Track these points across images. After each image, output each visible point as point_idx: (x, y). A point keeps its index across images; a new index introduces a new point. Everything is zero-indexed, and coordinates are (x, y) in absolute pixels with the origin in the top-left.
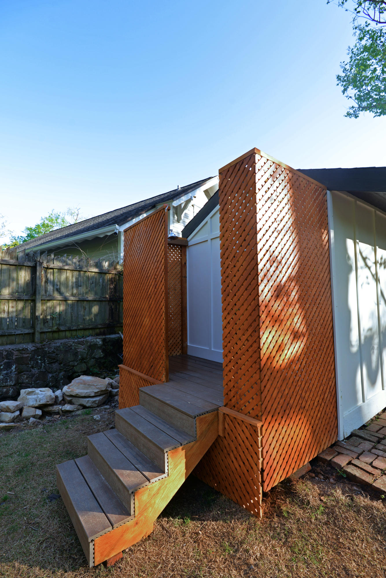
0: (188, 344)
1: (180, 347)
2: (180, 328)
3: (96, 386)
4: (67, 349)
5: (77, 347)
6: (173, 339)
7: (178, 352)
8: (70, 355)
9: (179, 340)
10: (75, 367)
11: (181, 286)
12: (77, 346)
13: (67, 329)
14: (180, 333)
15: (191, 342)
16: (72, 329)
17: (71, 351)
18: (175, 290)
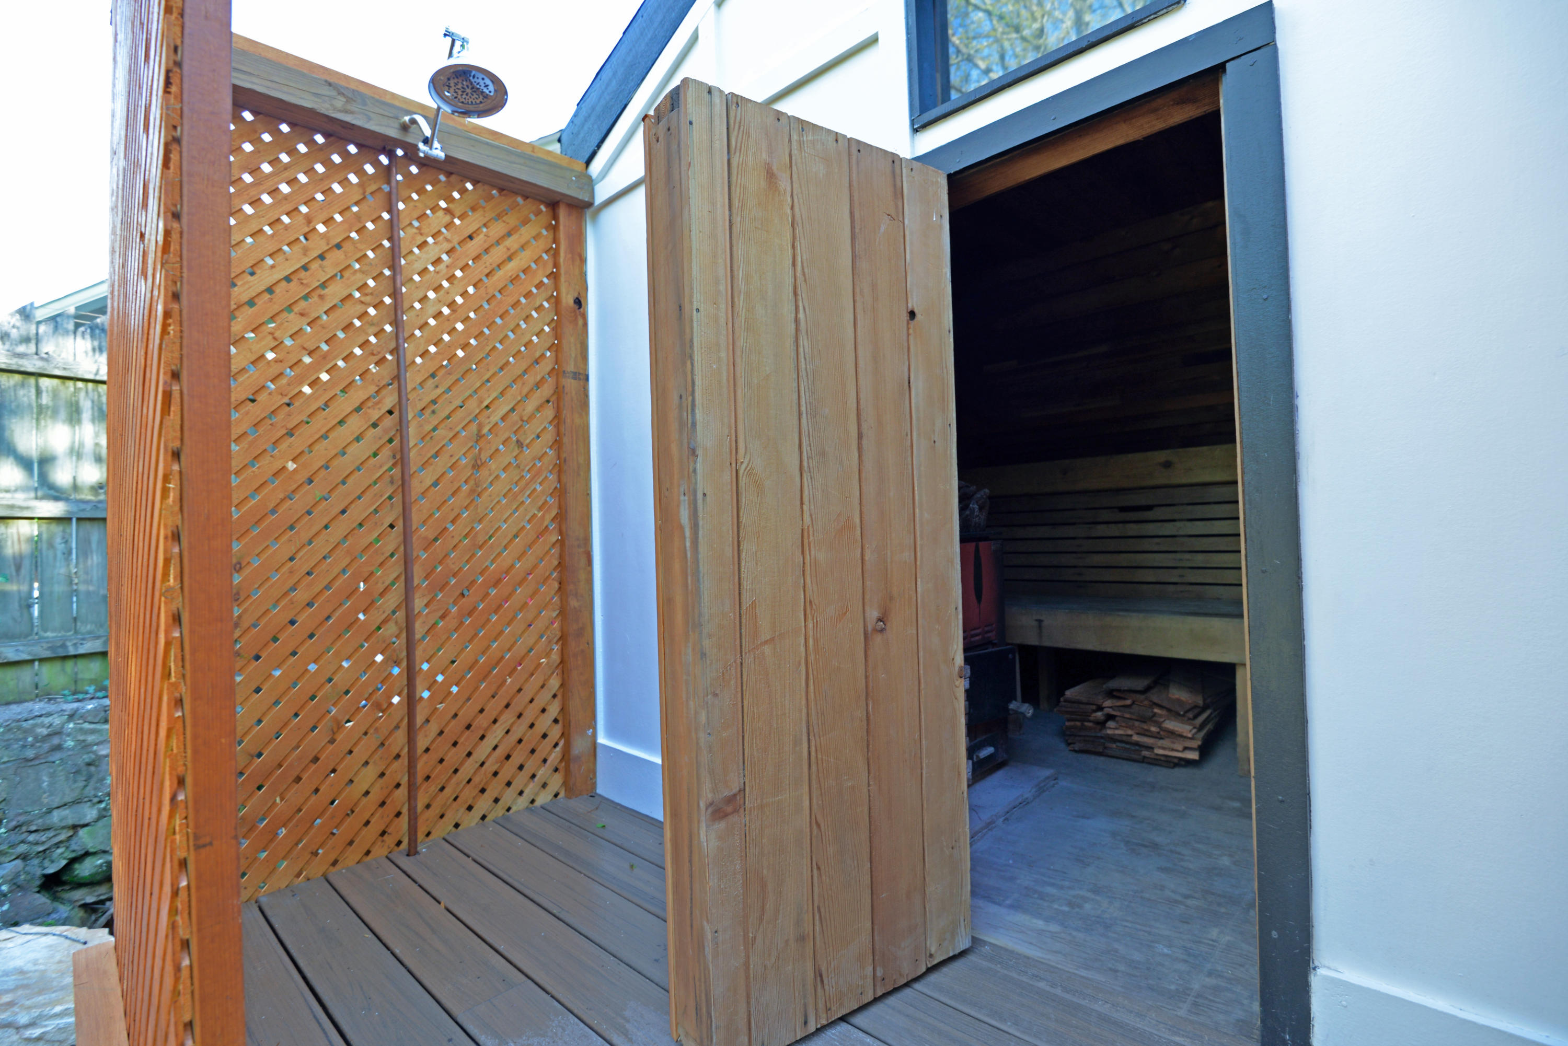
0: (602, 740)
1: (555, 757)
2: (555, 657)
3: (32, 1024)
4: (30, 753)
5: (91, 738)
6: (507, 718)
7: (544, 786)
8: (52, 776)
9: (545, 722)
10: (82, 832)
11: (557, 427)
12: (93, 732)
13: (48, 654)
14: (554, 683)
15: (612, 732)
16: (72, 651)
17: (57, 756)
18: (519, 443)
